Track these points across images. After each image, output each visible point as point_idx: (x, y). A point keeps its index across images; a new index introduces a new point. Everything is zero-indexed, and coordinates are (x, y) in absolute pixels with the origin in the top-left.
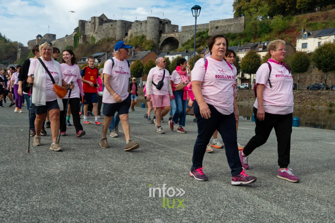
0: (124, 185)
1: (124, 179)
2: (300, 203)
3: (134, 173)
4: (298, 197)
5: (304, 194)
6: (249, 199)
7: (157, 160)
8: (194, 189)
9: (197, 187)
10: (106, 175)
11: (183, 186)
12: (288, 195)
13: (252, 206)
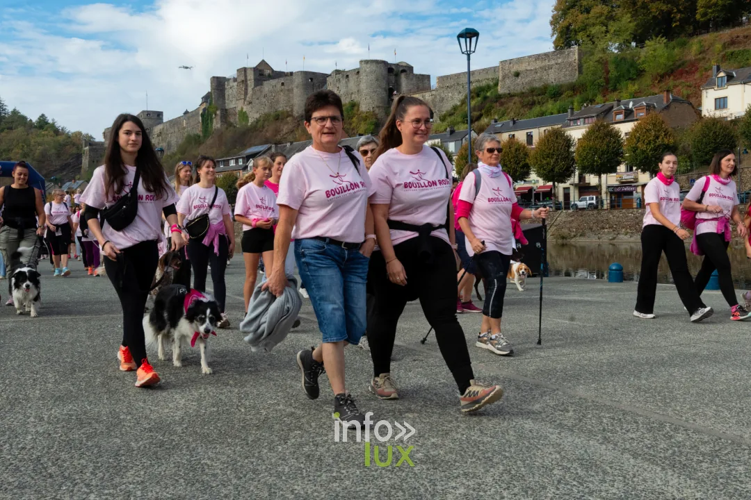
1: (325, 426)
2: (732, 467)
4: (726, 454)
5: (739, 445)
6: (612, 463)
8: (483, 443)
9: (489, 439)
10: (285, 419)
11: (459, 436)
12: (702, 450)
13: (621, 478)
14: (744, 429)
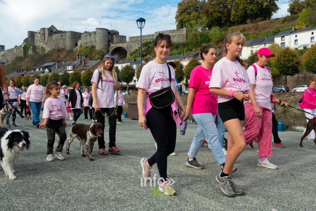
0: (72, 192)
1: (72, 187)
3: (82, 179)
6: (190, 197)
7: (106, 165)
8: (140, 191)
9: (142, 190)
10: (54, 184)
11: (130, 189)
13: (193, 204)
14: (241, 182)
